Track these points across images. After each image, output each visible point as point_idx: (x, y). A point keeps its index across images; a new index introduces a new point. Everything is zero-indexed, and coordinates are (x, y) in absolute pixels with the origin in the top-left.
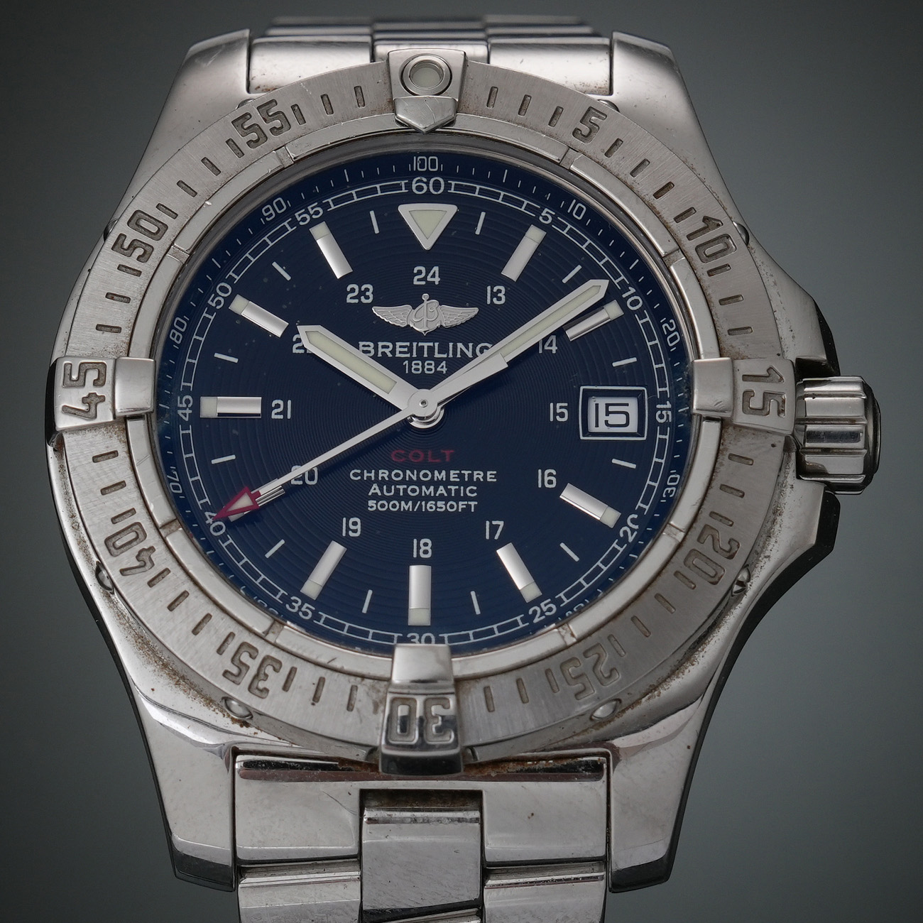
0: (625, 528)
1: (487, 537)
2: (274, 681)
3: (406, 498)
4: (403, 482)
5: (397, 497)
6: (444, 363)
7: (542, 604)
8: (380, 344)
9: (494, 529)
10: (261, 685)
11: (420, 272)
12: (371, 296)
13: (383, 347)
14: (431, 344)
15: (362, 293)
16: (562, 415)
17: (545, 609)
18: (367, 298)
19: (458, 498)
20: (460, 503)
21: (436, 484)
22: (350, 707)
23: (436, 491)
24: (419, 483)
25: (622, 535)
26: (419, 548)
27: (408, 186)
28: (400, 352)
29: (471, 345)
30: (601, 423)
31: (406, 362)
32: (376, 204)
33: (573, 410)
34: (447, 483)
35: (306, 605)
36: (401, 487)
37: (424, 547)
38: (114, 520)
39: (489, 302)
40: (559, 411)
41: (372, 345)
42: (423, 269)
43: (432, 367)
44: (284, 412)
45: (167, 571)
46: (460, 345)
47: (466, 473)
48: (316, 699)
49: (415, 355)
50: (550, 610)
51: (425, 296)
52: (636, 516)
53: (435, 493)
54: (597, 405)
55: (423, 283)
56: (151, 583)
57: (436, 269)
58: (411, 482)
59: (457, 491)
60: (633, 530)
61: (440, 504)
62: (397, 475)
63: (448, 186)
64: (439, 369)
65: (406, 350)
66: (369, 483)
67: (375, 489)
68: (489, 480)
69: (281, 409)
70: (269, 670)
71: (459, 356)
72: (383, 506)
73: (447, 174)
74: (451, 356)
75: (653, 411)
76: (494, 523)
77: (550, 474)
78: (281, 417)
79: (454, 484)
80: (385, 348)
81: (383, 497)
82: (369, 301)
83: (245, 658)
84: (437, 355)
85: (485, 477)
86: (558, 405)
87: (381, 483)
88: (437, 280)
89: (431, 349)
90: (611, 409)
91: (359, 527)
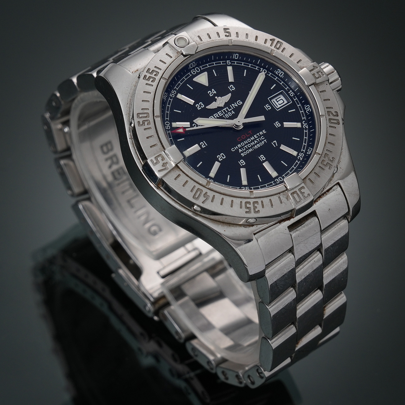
0: (304, 126)
1: (275, 147)
2: (259, 207)
3: (249, 148)
4: (245, 145)
5: (246, 149)
6: (232, 111)
7: (299, 155)
8: (214, 115)
9: (275, 143)
10: (257, 210)
11: (210, 93)
12: (203, 105)
13: (215, 115)
14: (226, 108)
15: (200, 105)
16: (269, 107)
17: (301, 155)
18: (202, 106)
19: (261, 141)
20: (262, 142)
21: (253, 141)
22: (281, 202)
23: (254, 142)
24: (249, 143)
25: (304, 128)
26: (261, 158)
27: (191, 73)
28: (220, 114)
29: (235, 103)
30: (278, 105)
31: (224, 116)
32: (187, 82)
33: (270, 105)
34: (255, 139)
35: (246, 188)
36: (246, 146)
37: (262, 157)
38: (192, 191)
39: (231, 91)
40: (267, 107)
41: (212, 116)
42: (210, 91)
43: (230, 113)
44: (205, 145)
45: (214, 196)
46: (233, 105)
47: (258, 134)
48: (272, 205)
49: (224, 113)
50: (302, 155)
51: (216, 97)
52: (304, 121)
53: (255, 143)
54: (274, 101)
55: (213, 95)
56: (212, 201)
57: (213, 90)
58: (247, 144)
59: (259, 140)
60: (306, 125)
61: (258, 145)
62: (243, 144)
63: (200, 68)
64: (232, 113)
65: (221, 113)
66: (238, 150)
67: (240, 150)
68: (264, 133)
69: (204, 144)
70: (256, 205)
71: (234, 107)
72: (245, 153)
73: (198, 65)
74: (233, 108)
75: (289, 95)
76: (273, 142)
77: (277, 123)
78: (205, 146)
79: (257, 138)
80: (216, 115)
81: (244, 151)
82: (204, 106)
83: (248, 205)
84: (229, 110)
85: (263, 133)
86: (266, 106)
87: (240, 148)
88: (215, 92)
89: (227, 109)
90: (277, 100)
91: (243, 162)
